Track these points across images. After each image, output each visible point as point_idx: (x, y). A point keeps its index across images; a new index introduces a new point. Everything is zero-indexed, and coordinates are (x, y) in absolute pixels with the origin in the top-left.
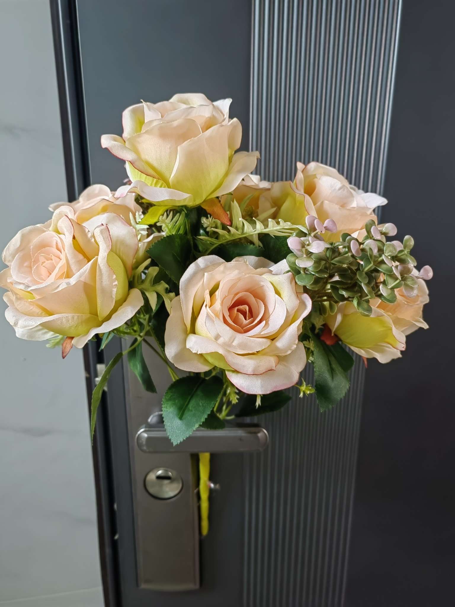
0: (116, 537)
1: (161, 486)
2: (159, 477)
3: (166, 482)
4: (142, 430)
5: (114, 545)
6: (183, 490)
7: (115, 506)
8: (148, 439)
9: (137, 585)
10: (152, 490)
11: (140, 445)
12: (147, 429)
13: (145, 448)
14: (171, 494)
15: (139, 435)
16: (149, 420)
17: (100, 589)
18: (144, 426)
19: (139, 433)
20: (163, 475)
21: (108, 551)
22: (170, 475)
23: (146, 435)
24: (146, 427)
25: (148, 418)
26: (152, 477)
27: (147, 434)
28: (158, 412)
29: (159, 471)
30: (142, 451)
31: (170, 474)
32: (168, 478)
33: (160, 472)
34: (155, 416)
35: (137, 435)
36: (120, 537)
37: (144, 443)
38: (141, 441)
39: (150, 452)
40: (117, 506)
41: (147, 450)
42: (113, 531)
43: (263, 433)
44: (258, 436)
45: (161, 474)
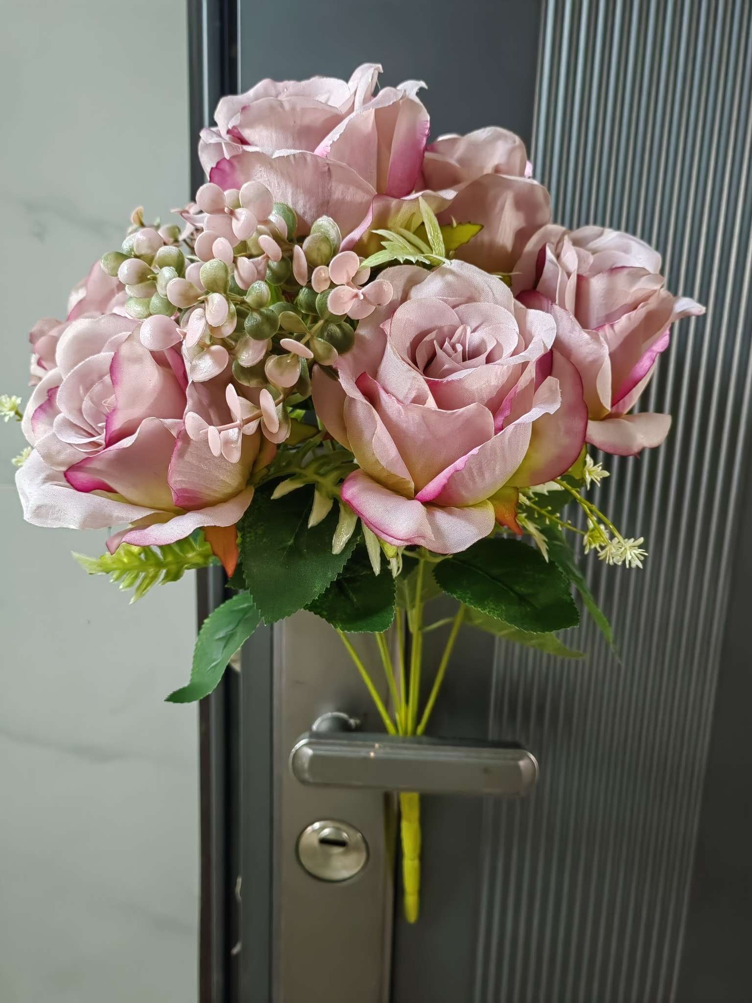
0: (236, 950)
1: (328, 857)
2: (324, 841)
3: (337, 850)
4: (303, 742)
5: (229, 964)
6: (367, 868)
8: (314, 759)
10: (309, 864)
11: (297, 770)
12: (314, 740)
13: (307, 776)
14: (345, 874)
15: (297, 751)
16: (315, 727)
18: (306, 735)
19: (298, 746)
20: (332, 837)
21: (216, 977)
22: (344, 838)
23: (309, 752)
24: (309, 738)
25: (311, 723)
26: (311, 837)
27: (313, 749)
28: (332, 712)
29: (324, 828)
30: (304, 782)
31: (345, 835)
32: (341, 844)
33: (326, 831)
34: (328, 719)
35: (292, 755)
36: (244, 948)
37: (306, 766)
38: (300, 762)
39: (316, 785)
41: (311, 780)
42: (229, 940)
43: (528, 762)
44: (518, 767)
45: (328, 835)
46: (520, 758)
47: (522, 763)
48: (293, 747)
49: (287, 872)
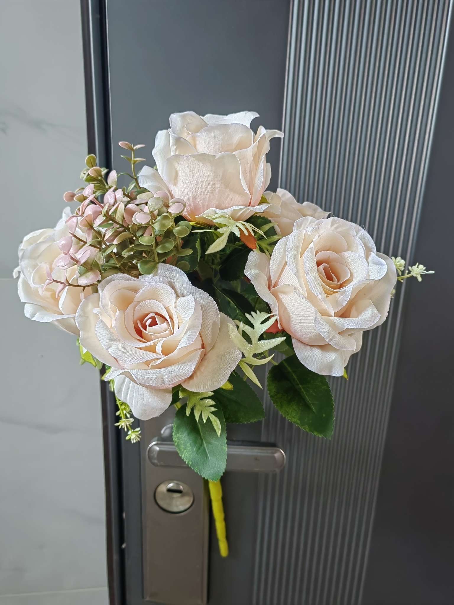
0: (124, 546)
1: (171, 499)
2: (170, 490)
3: (176, 495)
4: (154, 443)
5: (122, 553)
6: (193, 506)
7: (124, 515)
8: (160, 452)
9: (143, 597)
10: (162, 503)
11: (151, 458)
12: (159, 442)
13: (156, 461)
14: (182, 508)
15: (150, 448)
16: (162, 432)
17: (105, 589)
18: (156, 438)
19: (150, 445)
20: (173, 488)
21: (116, 557)
22: (181, 489)
23: (157, 448)
24: (158, 440)
25: (161, 430)
26: (163, 488)
27: (159, 447)
28: (171, 424)
29: (169, 484)
30: (154, 464)
32: (179, 492)
33: (171, 485)
34: (169, 427)
35: (149, 448)
36: (127, 545)
37: (156, 456)
38: (152, 454)
39: (161, 466)
40: (125, 515)
41: (159, 464)
42: (121, 540)
43: (280, 454)
44: (274, 457)
45: (171, 487)
46: (275, 453)
47: (277, 455)
48: (148, 446)
49: (149, 508)
